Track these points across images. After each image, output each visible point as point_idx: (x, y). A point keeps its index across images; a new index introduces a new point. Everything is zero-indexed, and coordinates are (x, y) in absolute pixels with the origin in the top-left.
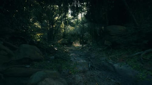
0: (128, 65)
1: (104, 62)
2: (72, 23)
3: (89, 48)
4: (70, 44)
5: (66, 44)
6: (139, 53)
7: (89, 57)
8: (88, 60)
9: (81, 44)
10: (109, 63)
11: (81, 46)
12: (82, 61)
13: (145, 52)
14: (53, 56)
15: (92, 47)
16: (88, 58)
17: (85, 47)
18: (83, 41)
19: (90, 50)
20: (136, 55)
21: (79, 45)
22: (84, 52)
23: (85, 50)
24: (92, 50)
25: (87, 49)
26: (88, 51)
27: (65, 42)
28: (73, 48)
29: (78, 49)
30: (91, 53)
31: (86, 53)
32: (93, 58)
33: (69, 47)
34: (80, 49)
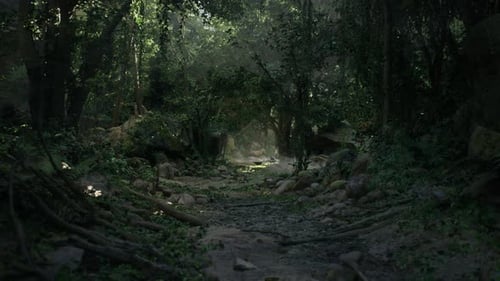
3: (352, 183)
4: (202, 151)
5: (173, 156)
7: (355, 254)
9: (286, 150)
11: (288, 165)
14: (71, 242)
16: (346, 264)
17: (316, 173)
19: (355, 196)
21: (272, 160)
22: (314, 213)
23: (321, 197)
24: (375, 199)
25: (332, 195)
26: (342, 205)
27: (162, 140)
28: (224, 185)
29: (267, 192)
30: (366, 225)
31: (327, 219)
32: (385, 259)
33: (199, 175)
34: (277, 192)
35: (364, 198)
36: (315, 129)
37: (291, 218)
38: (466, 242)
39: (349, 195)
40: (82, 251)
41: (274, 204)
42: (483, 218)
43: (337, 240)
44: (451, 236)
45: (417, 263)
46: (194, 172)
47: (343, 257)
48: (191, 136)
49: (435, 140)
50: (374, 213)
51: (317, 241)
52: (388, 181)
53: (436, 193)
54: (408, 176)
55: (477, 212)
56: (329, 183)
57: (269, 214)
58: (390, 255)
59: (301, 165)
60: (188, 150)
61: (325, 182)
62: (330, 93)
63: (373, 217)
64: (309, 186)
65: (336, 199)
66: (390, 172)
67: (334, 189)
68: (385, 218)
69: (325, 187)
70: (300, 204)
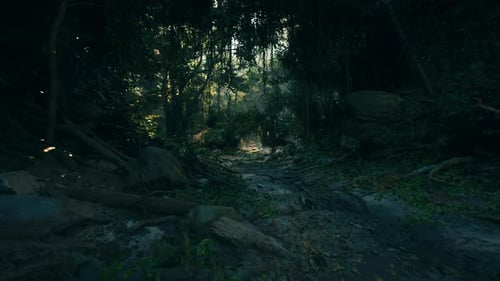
0: (396, 197)
1: (338, 192)
2: (241, 79)
3: (295, 157)
4: (231, 144)
5: (220, 147)
6: (426, 168)
7: (299, 182)
8: (296, 190)
10: (351, 194)
11: (267, 151)
13: (441, 166)
15: (305, 156)
16: (297, 185)
17: (279, 153)
18: (273, 135)
19: (297, 162)
20: (419, 174)
21: (259, 149)
22: (281, 169)
23: (283, 163)
24: (305, 163)
26: (292, 166)
27: (215, 140)
28: (241, 159)
29: (259, 161)
30: (302, 172)
31: (287, 171)
32: (311, 183)
34: (264, 161)
36: (277, 135)
37: (272, 171)
41: (264, 166)
43: (292, 178)
45: (322, 184)
46: (228, 153)
47: (295, 183)
48: (226, 138)
49: (327, 140)
50: (305, 168)
51: (285, 178)
52: (309, 156)
54: (317, 154)
55: (343, 167)
56: (286, 157)
57: (264, 169)
59: (274, 150)
60: (225, 144)
62: (283, 120)
65: (289, 163)
66: (310, 153)
67: (288, 160)
68: (309, 170)
69: (284, 159)
70: (275, 165)
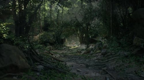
3: (103, 51)
8: (103, 73)
11: (84, 47)
12: (93, 74)
15: (109, 50)
16: (104, 70)
17: (92, 49)
18: (87, 36)
19: (104, 54)
21: (78, 45)
22: (93, 59)
23: (94, 55)
24: (109, 55)
25: (97, 54)
26: (100, 57)
27: (48, 40)
28: (66, 52)
29: (78, 54)
30: (107, 61)
31: (97, 60)
32: (113, 69)
33: (59, 49)
34: (82, 54)
35: (106, 55)
36: (90, 37)
37: (87, 60)
38: (132, 65)
39: (102, 54)
40: (43, 66)
41: (81, 57)
42: (137, 59)
43: (100, 65)
44: (129, 63)
45: (121, 70)
46: (57, 49)
47: (103, 69)
48: (56, 39)
49: (124, 40)
50: (109, 59)
51: (95, 65)
52: (112, 51)
53: (125, 54)
54: (117, 49)
55: (135, 58)
56: (96, 51)
57: (81, 59)
58: (114, 68)
59: (88, 47)
60: (55, 43)
61: (95, 51)
62: (94, 27)
63: (109, 60)
64: (90, 52)
65: (98, 55)
66: (113, 48)
67: (98, 53)
68: (112, 60)
69: (95, 52)
70: (89, 57)
